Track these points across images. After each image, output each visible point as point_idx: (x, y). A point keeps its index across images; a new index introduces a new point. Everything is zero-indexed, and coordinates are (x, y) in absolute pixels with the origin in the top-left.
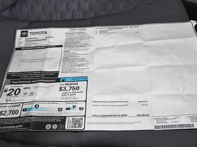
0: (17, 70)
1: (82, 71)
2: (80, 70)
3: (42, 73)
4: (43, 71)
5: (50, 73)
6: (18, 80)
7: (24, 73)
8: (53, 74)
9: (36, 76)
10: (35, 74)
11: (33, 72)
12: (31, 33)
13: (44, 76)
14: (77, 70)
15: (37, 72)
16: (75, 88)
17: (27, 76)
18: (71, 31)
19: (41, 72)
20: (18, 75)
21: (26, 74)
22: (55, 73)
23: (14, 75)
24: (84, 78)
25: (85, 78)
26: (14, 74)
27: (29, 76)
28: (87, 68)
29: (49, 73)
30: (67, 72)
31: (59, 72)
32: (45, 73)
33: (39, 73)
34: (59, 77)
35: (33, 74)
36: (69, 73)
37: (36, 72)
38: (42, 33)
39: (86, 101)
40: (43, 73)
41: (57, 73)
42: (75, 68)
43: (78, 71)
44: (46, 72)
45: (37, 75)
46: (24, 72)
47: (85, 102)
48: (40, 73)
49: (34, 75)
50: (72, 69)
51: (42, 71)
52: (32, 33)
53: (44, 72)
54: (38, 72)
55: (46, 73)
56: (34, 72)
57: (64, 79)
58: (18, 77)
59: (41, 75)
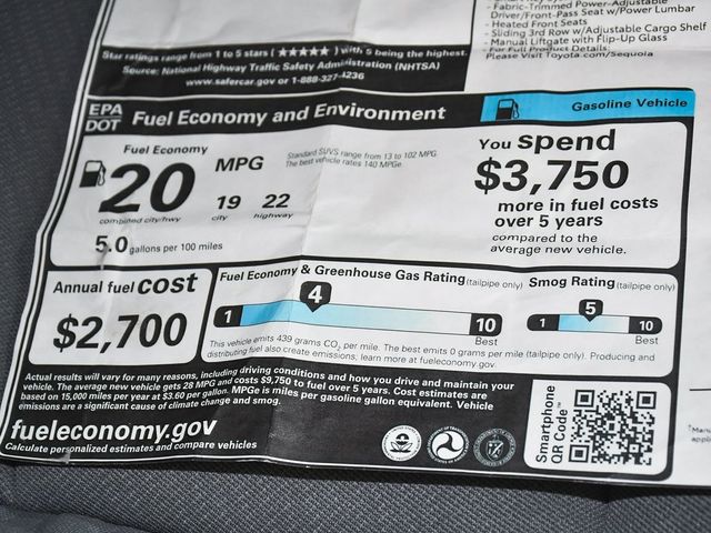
0: (167, 31)
1: (648, 46)
2: (631, 40)
3: (345, 57)
4: (355, 44)
5: (405, 60)
6: (177, 107)
7: (215, 53)
8: (425, 66)
9: (304, 80)
10: (293, 60)
11: (278, 46)
13: (361, 76)
14: (611, 40)
15: (309, 46)
16: (599, 170)
17: (234, 76)
19: (337, 50)
20: (173, 65)
21: (234, 62)
22: (439, 55)
23: (144, 65)
24: (662, 96)
25: (670, 96)
26: (141, 58)
27: (248, 75)
28: (684, 28)
29: (393, 61)
30: (534, 54)
31: (468, 49)
32: (363, 57)
33: (325, 59)
34: (472, 86)
35: (280, 61)
36: (549, 62)
37: (299, 46)
39: (678, 271)
40: (356, 57)
41: (454, 62)
42: (593, 21)
43: (617, 46)
44: (374, 47)
45: (306, 73)
46: (213, 49)
47: (672, 280)
48: (331, 57)
49: (286, 67)
50: (571, 28)
51: (342, 44)
53: (357, 50)
54: (319, 45)
55: (373, 58)
56: (289, 46)
57: (508, 105)
58: (176, 85)
59: (340, 71)
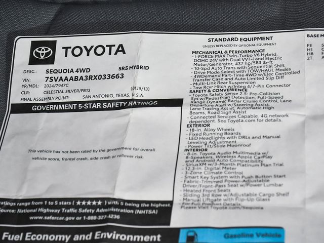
0: (20, 189)
1: (261, 204)
2: (252, 200)
3: (110, 206)
4: (115, 199)
5: (140, 208)
6: (25, 231)
7: (45, 202)
8: (150, 212)
9: (90, 218)
10: (84, 207)
11: (76, 199)
12: (67, 48)
13: (118, 217)
14: (242, 200)
15: (92, 200)
17: (54, 215)
18: (211, 43)
19: (106, 203)
20: (23, 208)
21: (53, 207)
22: (157, 206)
23: (8, 207)
24: (268, 231)
25: (273, 231)
26: (7, 204)
27: (61, 214)
28: (278, 194)
29: (134, 208)
30: (204, 206)
31: (171, 203)
32: (119, 207)
33: (100, 207)
35: (77, 207)
36: (212, 211)
37: (87, 200)
38: (107, 49)
40: (115, 206)
41: (164, 210)
42: (233, 190)
43: (245, 204)
44: (125, 201)
45: (90, 214)
46: (43, 200)
48: (103, 206)
49: (80, 210)
50: (223, 193)
51: (109, 199)
52: (70, 51)
53: (116, 203)
54: (97, 199)
55: (124, 207)
56: (82, 200)
58: (24, 219)
59: (107, 214)
